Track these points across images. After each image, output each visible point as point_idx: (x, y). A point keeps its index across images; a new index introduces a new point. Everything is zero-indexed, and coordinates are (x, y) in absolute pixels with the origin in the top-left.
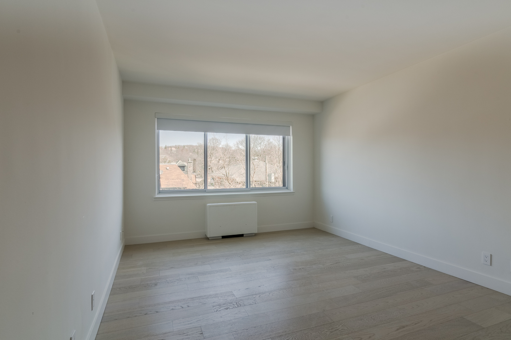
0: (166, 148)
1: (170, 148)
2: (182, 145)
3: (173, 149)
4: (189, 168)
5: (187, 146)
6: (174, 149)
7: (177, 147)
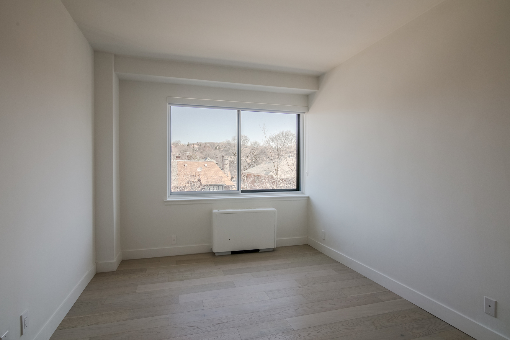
0: (188, 145)
1: (192, 145)
2: (204, 142)
3: (195, 146)
4: (225, 165)
5: (209, 143)
6: (197, 146)
7: (199, 145)
